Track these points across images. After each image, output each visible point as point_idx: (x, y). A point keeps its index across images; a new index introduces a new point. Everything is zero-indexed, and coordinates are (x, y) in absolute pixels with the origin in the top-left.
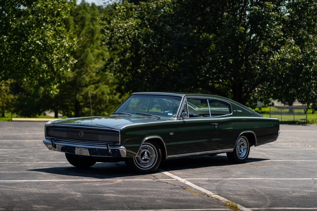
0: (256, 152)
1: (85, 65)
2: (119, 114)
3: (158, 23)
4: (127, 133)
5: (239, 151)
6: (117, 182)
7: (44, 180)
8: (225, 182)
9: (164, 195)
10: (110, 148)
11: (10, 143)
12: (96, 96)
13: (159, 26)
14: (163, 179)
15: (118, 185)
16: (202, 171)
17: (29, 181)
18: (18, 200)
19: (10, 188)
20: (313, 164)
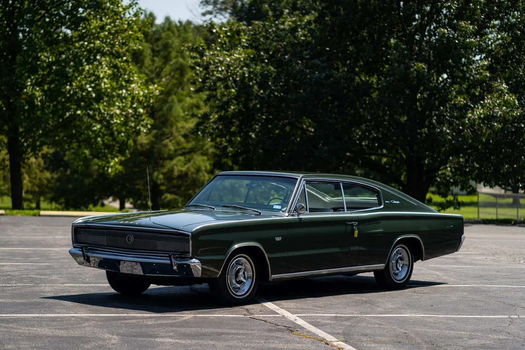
0: (428, 271)
1: (169, 123)
2: (196, 206)
3: (281, 55)
4: (201, 238)
5: (395, 269)
6: (184, 319)
7: (65, 315)
8: (362, 320)
9: (254, 341)
10: (175, 261)
11: (28, 252)
12: (186, 174)
13: (284, 60)
14: (262, 314)
15: (186, 323)
16: (329, 303)
17: (41, 315)
18: (13, 347)
19: (5, 327)
20: (517, 291)
